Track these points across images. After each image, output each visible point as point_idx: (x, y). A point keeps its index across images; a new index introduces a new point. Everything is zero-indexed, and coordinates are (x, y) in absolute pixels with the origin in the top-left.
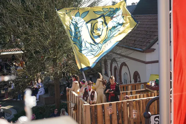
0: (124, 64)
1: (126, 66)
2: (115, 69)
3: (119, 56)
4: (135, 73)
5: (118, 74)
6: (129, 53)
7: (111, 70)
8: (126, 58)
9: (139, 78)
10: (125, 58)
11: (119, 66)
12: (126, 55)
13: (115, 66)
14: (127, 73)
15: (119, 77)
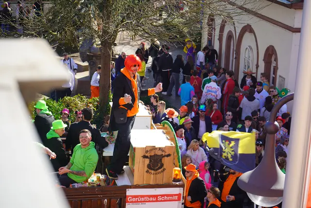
0: (248, 29)
1: (252, 32)
2: (230, 37)
3: (239, 11)
4: (268, 49)
5: (233, 49)
6: (261, 6)
7: (220, 39)
8: (253, 16)
9: (276, 60)
10: (251, 16)
11: (238, 31)
12: (254, 10)
13: (230, 32)
14: (251, 48)
15: (235, 55)
